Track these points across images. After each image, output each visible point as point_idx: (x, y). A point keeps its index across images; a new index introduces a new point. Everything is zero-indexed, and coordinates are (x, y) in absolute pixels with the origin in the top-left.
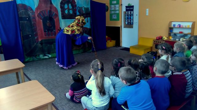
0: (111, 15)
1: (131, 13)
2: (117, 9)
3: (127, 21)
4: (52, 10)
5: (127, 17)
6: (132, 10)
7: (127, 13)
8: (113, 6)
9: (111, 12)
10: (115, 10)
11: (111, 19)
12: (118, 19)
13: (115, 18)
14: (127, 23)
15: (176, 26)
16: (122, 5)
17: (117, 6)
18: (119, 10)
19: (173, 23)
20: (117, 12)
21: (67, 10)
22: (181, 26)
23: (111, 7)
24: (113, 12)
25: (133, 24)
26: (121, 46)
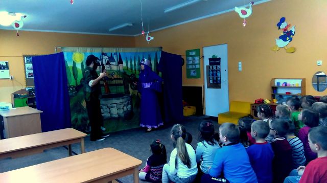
0: (188, 71)
1: (216, 67)
2: (197, 62)
3: (211, 78)
5: (211, 73)
6: (219, 64)
8: (190, 59)
9: (188, 67)
10: (194, 64)
11: (189, 76)
12: (198, 76)
13: (195, 74)
14: (211, 81)
15: (281, 85)
16: (203, 57)
17: (197, 58)
18: (199, 64)
19: (276, 81)
20: (197, 66)
22: (288, 85)
23: (188, 60)
24: (191, 67)
25: (220, 83)
26: (204, 115)
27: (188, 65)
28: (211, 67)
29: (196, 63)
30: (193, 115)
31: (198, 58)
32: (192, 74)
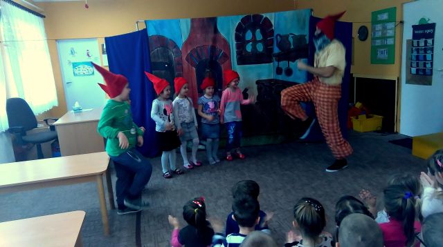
0: (374, 49)
1: (426, 42)
2: (390, 33)
3: (414, 65)
4: (218, 46)
5: (415, 53)
6: (432, 36)
7: (415, 44)
8: (379, 27)
9: (375, 43)
10: (384, 38)
11: (375, 60)
12: (390, 61)
13: (386, 56)
14: (414, 70)
16: (402, 22)
17: (390, 25)
18: (394, 37)
20: (390, 42)
21: (251, 43)
23: (374, 29)
24: (378, 42)
25: (431, 74)
26: (397, 133)
27: (374, 39)
28: (415, 42)
29: (388, 35)
31: (393, 26)
32: (380, 56)
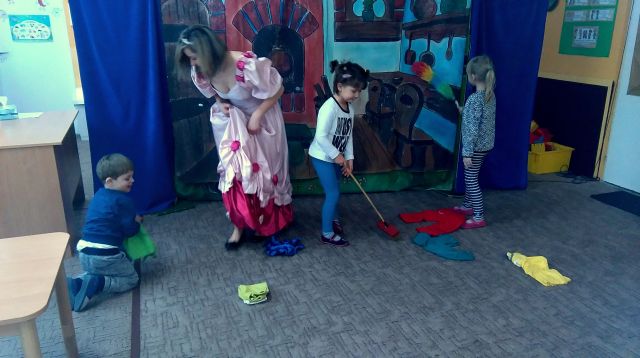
0: (569, 29)
9: (572, 15)
10: (593, 7)
11: (567, 47)
12: (602, 49)
13: (591, 42)
18: (615, 7)
20: (605, 15)
24: (579, 16)
26: (597, 179)
27: (571, 8)
29: (601, 3)
30: (560, 174)
32: (579, 40)
